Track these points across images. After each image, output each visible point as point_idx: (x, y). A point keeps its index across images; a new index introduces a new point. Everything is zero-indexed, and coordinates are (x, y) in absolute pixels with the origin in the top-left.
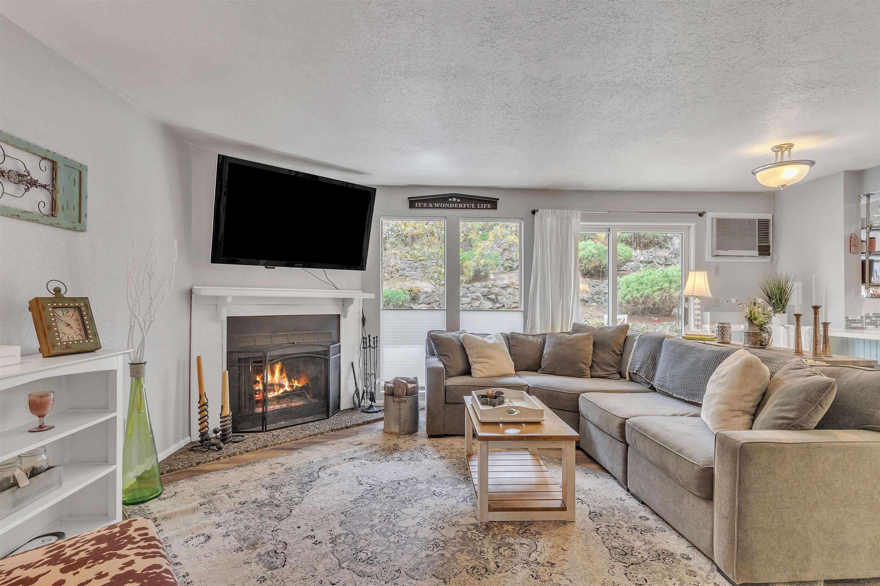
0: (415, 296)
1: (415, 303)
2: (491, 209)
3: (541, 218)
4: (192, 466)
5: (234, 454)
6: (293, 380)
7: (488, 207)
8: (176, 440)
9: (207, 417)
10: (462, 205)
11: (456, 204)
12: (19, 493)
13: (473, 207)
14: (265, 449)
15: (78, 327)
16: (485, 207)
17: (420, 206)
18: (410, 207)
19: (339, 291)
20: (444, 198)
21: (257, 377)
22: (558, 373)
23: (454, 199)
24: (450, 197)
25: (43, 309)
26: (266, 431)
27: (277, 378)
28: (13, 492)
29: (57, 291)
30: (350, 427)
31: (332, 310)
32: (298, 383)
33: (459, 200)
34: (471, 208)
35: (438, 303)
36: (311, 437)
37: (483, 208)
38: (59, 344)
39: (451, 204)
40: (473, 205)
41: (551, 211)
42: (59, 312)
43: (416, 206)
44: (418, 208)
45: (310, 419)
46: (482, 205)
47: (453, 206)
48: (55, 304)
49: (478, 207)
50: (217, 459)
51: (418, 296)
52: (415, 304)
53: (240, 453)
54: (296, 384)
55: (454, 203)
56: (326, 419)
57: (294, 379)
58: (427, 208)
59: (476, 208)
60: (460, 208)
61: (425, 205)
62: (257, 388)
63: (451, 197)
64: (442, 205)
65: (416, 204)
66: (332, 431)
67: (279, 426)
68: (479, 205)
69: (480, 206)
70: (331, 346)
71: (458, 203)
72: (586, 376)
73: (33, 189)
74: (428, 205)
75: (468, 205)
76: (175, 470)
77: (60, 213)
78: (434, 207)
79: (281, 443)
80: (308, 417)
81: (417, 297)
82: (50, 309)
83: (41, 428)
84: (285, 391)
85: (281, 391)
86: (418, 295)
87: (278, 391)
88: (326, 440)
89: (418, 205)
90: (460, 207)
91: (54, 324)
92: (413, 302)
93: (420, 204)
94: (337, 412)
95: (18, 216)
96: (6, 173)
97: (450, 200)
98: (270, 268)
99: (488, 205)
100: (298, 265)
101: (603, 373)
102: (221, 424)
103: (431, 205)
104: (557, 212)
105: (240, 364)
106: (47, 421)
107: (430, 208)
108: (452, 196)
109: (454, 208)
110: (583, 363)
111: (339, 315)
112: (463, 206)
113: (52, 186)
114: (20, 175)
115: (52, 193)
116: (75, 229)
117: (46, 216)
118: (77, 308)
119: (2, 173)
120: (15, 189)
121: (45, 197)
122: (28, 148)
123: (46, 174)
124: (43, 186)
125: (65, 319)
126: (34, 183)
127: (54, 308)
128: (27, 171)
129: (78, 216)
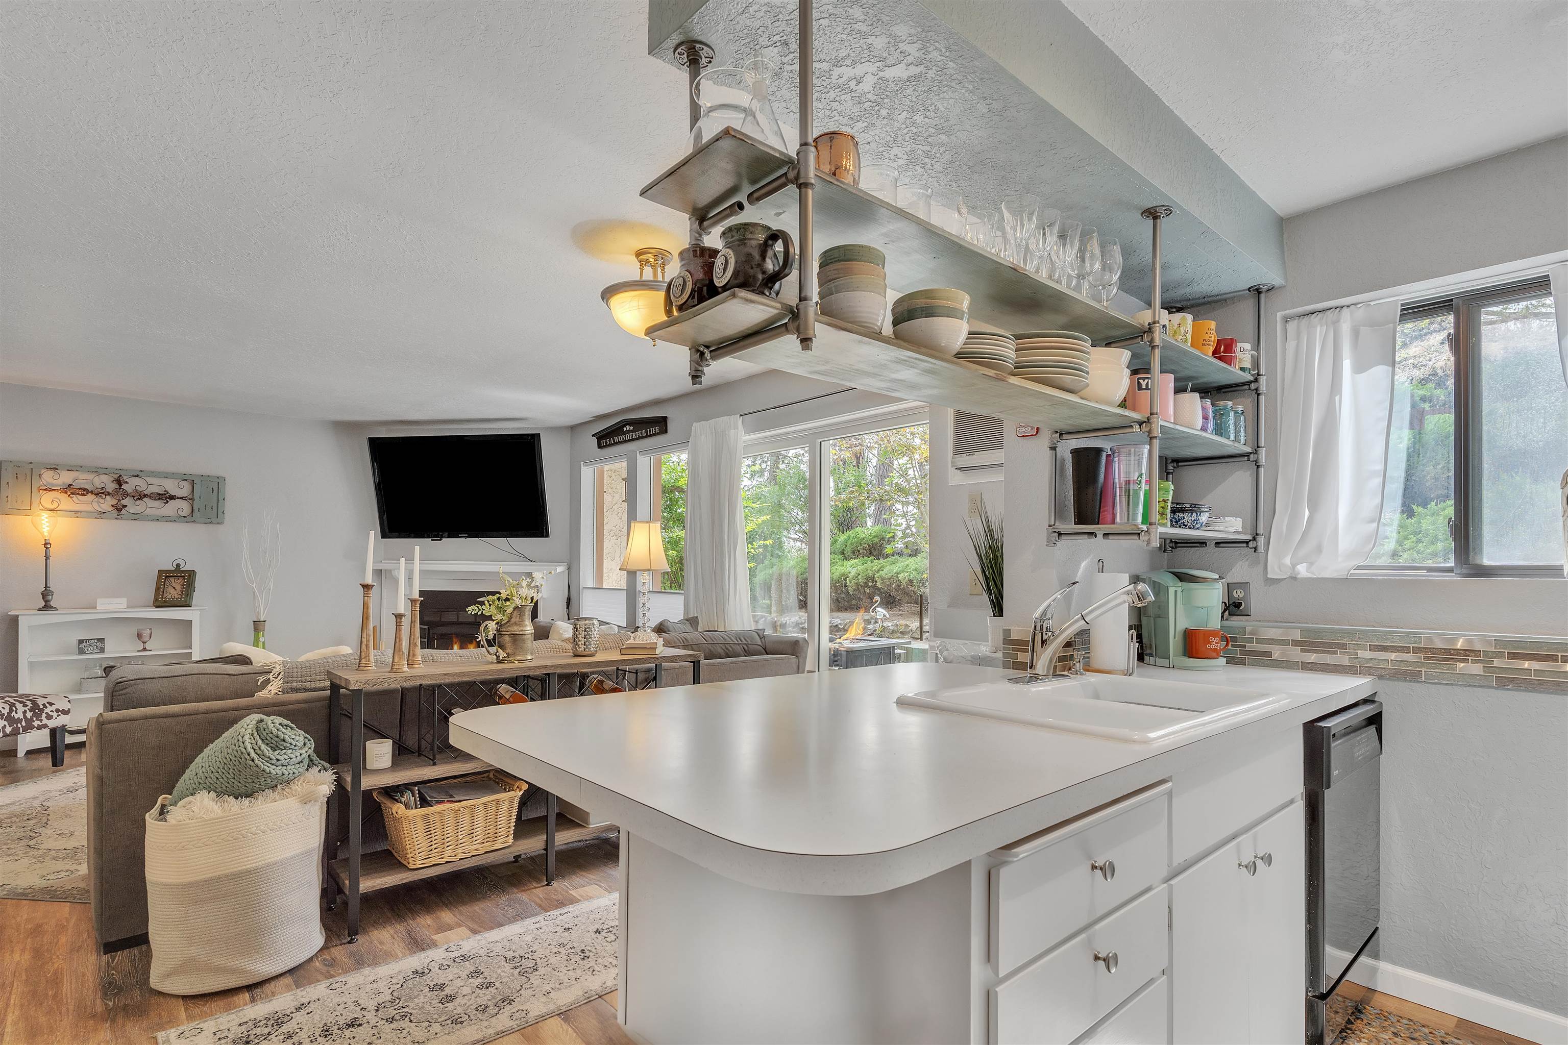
15: (182, 590)
18: (599, 447)
19: (533, 563)
25: (160, 576)
29: (178, 565)
38: (161, 599)
42: (172, 580)
48: (169, 574)
73: (172, 502)
77: (196, 514)
82: (164, 578)
83: (145, 649)
91: (162, 587)
95: (158, 520)
96: (148, 495)
98: (437, 540)
106: (148, 646)
113: (190, 497)
114: (160, 494)
115: (190, 501)
116: (211, 523)
117: (185, 517)
118: (184, 577)
119: (145, 496)
120: (158, 503)
121: (185, 506)
122: (166, 476)
123: (184, 490)
124: (181, 498)
125: (174, 584)
126: (172, 498)
127: (166, 577)
128: (166, 491)
129: (216, 514)
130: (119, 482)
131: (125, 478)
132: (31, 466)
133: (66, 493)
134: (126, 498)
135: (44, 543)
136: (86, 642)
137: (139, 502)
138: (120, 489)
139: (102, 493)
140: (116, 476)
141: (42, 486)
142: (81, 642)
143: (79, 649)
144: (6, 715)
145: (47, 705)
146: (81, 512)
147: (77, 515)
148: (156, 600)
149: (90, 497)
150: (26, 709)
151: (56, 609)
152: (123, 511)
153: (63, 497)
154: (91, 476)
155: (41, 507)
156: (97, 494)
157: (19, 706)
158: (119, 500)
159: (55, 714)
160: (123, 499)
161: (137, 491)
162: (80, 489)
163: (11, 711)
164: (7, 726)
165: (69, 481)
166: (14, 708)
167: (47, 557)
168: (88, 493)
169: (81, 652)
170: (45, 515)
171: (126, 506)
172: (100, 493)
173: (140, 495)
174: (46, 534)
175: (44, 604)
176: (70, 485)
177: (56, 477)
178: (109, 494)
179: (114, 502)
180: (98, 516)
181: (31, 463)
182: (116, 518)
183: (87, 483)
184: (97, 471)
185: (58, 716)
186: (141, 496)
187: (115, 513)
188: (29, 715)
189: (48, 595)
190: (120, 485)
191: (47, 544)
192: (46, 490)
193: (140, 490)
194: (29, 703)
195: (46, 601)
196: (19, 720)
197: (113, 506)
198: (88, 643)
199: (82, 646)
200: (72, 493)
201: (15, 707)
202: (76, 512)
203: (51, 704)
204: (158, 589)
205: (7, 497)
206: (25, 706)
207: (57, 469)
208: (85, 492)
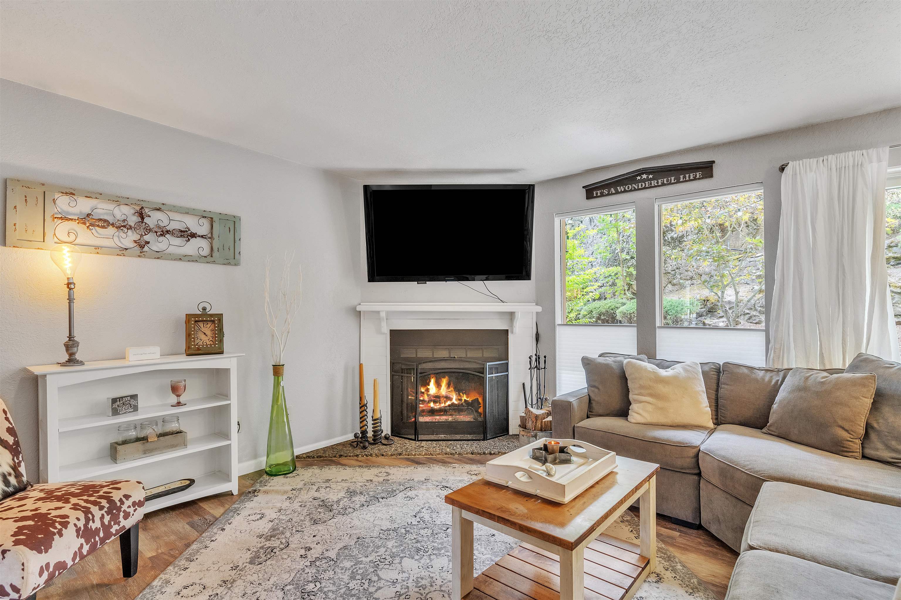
0: (712, 308)
1: (713, 316)
2: (702, 178)
3: (795, 175)
4: (335, 457)
5: (371, 455)
6: (461, 394)
7: (698, 177)
8: (344, 433)
9: (366, 417)
10: (656, 181)
11: (647, 183)
12: (148, 446)
13: (673, 181)
14: (399, 457)
15: (212, 335)
16: (692, 178)
17: (599, 194)
18: (588, 198)
19: (505, 304)
20: (629, 177)
21: (422, 388)
22: (794, 438)
23: (644, 176)
24: (637, 175)
25: (188, 321)
26: (418, 441)
27: (444, 391)
28: (144, 443)
29: (204, 309)
30: (494, 454)
31: (498, 325)
32: (468, 397)
33: (651, 176)
34: (671, 184)
35: (748, 316)
36: (447, 456)
37: (690, 180)
38: (193, 347)
39: (640, 184)
40: (673, 178)
41: (815, 160)
42: (201, 324)
43: (595, 195)
44: (597, 197)
45: (469, 437)
46: (687, 175)
47: (643, 186)
48: (197, 319)
49: (681, 180)
50: (356, 456)
51: (716, 307)
52: (712, 318)
53: (376, 455)
54: (464, 398)
55: (644, 181)
56: (482, 440)
57: (463, 394)
58: (608, 195)
59: (678, 182)
60: (653, 187)
61: (606, 192)
62: (422, 399)
63: (639, 175)
64: (628, 188)
65: (595, 192)
66: (472, 454)
67: (436, 438)
68: (682, 176)
69: (685, 177)
70: (488, 364)
71: (651, 180)
72: (851, 454)
73: (193, 240)
74: (609, 191)
75: (665, 180)
76: (323, 457)
77: (216, 254)
78: (617, 193)
79: (415, 455)
80: (470, 434)
81: (716, 309)
82: (193, 322)
83: (179, 404)
84: (453, 404)
85: (449, 403)
86: (717, 305)
87: (445, 403)
88: (455, 461)
89: (597, 194)
90: (653, 185)
91: (193, 333)
92: (709, 315)
93: (599, 192)
94: (504, 435)
95: (180, 259)
96: (170, 232)
97: (639, 178)
98: (421, 283)
99: (698, 173)
100: (448, 279)
101: (886, 455)
102: (373, 426)
103: (613, 190)
104: (830, 159)
105: (403, 374)
106: (182, 399)
107: (612, 194)
108: (641, 172)
109: (645, 188)
110: (843, 428)
111: (507, 330)
112: (658, 183)
113: (209, 235)
114: (181, 231)
115: (209, 240)
116: (229, 264)
117: (205, 257)
118: (213, 321)
119: (168, 232)
120: (178, 241)
121: (204, 244)
122: (187, 212)
123: (203, 228)
124: (202, 237)
125: (203, 329)
126: (193, 235)
127: (196, 321)
128: (187, 228)
129: (233, 255)
130: (141, 215)
131: (147, 210)
132: (43, 189)
133: (84, 223)
134: (149, 233)
135: (66, 282)
136: (120, 400)
137: (161, 239)
138: (142, 222)
139: (124, 226)
140: (138, 208)
141: (56, 213)
142: (114, 401)
143: (112, 409)
144: (82, 528)
145: (124, 499)
146: (102, 247)
147: (97, 251)
148: (188, 348)
149: (111, 230)
150: (103, 512)
151: (82, 363)
152: (146, 248)
153: (81, 229)
154: (110, 206)
155: (56, 240)
156: (118, 228)
157: (94, 509)
158: (142, 236)
159: (131, 510)
160: (146, 234)
161: (159, 227)
162: (100, 220)
163: (87, 520)
164: (85, 544)
165: (87, 210)
166: (90, 516)
167: (71, 300)
168: (108, 226)
169: (115, 412)
170: (66, 249)
171: (148, 243)
172: (122, 226)
173: (162, 231)
174: (69, 272)
175: (66, 357)
176: (88, 215)
177: (73, 204)
178: (130, 228)
179: (137, 237)
180: (120, 253)
181: (43, 185)
182: (139, 256)
183: (107, 214)
184: (117, 200)
185: (135, 511)
186: (164, 233)
187: (137, 250)
188: (107, 519)
189: (73, 346)
190: (143, 218)
191: (71, 283)
192: (61, 218)
193: (162, 224)
194: (104, 503)
195: (71, 355)
196: (97, 530)
197: (135, 242)
198: (121, 402)
199: (115, 405)
200: (91, 225)
201: (91, 513)
202: (97, 247)
203: (127, 497)
204: (188, 335)
205: (15, 225)
206: (101, 508)
207: (74, 194)
208: (105, 223)
